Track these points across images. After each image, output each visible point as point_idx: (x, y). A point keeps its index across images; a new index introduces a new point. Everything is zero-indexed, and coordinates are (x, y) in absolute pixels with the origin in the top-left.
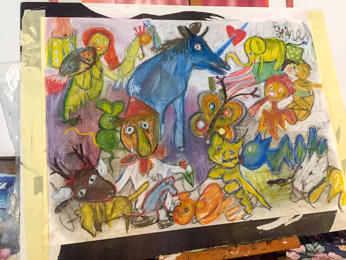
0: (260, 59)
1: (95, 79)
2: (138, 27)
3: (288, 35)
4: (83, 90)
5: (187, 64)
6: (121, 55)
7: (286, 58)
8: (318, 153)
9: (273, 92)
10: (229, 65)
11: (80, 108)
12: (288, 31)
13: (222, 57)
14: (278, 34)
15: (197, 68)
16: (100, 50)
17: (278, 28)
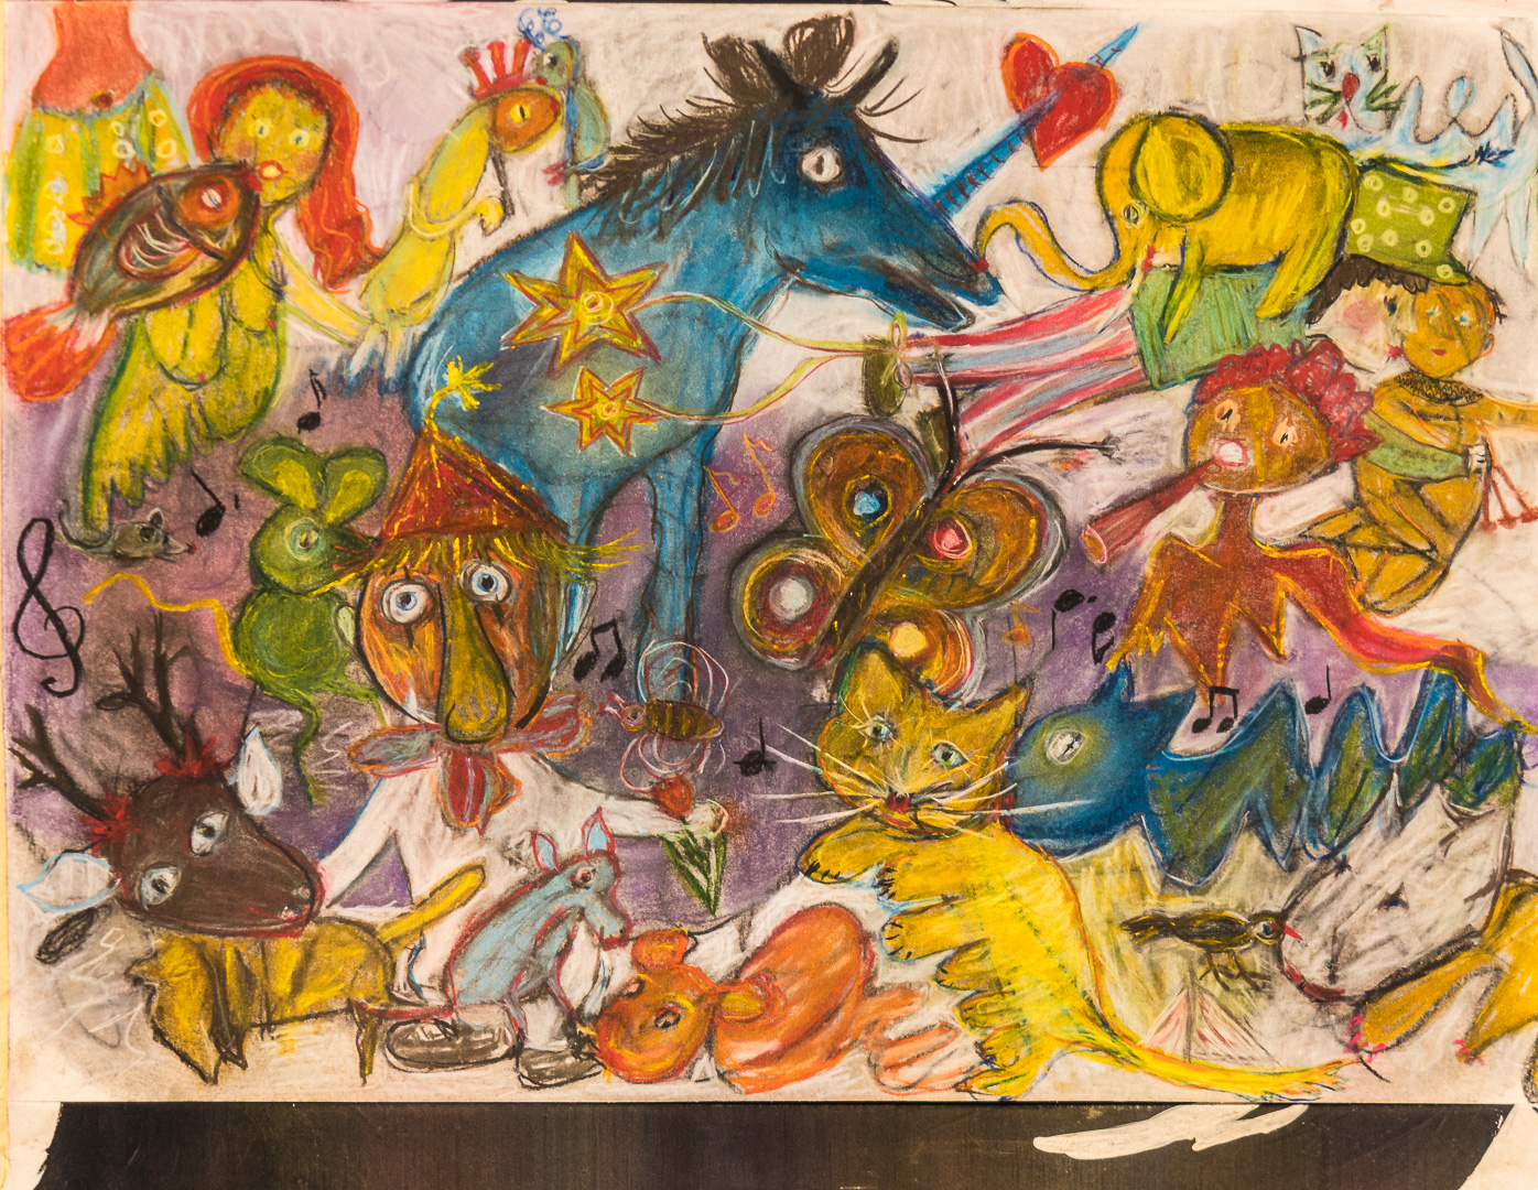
0: (1183, 249)
1: (241, 330)
2: (491, 47)
3: (1386, 107)
4: (179, 387)
5: (749, 261)
6: (385, 206)
7: (1348, 251)
8: (1456, 798)
9: (1237, 441)
10: (992, 271)
11: (162, 476)
12: (1390, 83)
13: (962, 222)
14: (1314, 103)
15: (802, 285)
16: (278, 178)
17: (1324, 65)
